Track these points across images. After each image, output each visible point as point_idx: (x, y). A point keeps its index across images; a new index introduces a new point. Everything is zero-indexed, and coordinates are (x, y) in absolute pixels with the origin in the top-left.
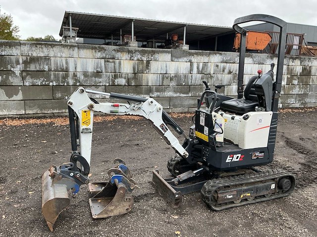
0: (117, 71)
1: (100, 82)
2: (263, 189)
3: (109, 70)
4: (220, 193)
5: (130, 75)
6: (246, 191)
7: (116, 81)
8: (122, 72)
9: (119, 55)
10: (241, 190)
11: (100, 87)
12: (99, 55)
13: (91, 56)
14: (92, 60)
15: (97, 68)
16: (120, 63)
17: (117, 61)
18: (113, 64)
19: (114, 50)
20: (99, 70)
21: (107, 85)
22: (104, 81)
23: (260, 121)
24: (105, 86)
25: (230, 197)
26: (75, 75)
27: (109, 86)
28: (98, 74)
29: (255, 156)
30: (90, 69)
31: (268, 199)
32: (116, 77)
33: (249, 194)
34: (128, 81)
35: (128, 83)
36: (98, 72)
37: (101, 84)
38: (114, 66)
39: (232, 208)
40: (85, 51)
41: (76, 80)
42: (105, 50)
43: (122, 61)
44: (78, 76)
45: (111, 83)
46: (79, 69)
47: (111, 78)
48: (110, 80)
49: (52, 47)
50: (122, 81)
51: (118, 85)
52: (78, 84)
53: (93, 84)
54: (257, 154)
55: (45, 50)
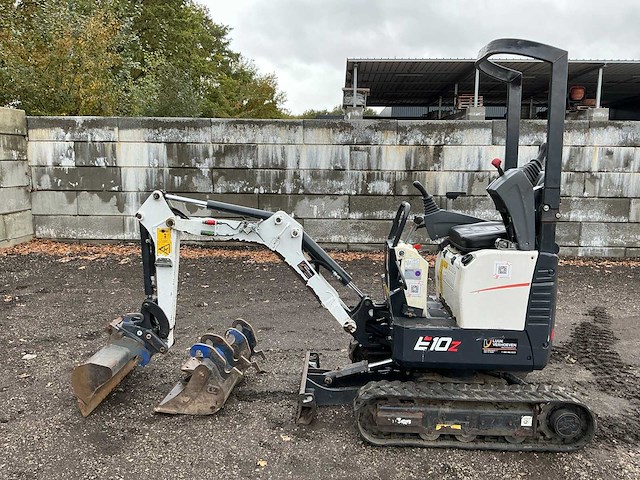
0: (374, 167)
1: (340, 189)
2: (497, 422)
3: (358, 165)
4: (384, 410)
5: (398, 174)
6: (449, 417)
7: (371, 185)
8: (383, 168)
9: (378, 136)
10: (437, 412)
11: (340, 198)
12: (340, 137)
13: (326, 141)
14: (327, 149)
15: (336, 162)
16: (379, 152)
17: (374, 149)
18: (366, 154)
19: (370, 127)
20: (339, 165)
21: (354, 193)
22: (347, 186)
23: (503, 270)
24: (350, 195)
25: (405, 422)
26: (296, 176)
27: (356, 195)
28: (337, 173)
29: (491, 347)
30: (324, 164)
31: (513, 447)
32: (370, 178)
33: (459, 427)
34: (395, 186)
35: (394, 190)
36: (337, 169)
37: (342, 192)
38: (368, 158)
39: (411, 446)
40: (316, 132)
41: (298, 184)
42: (352, 128)
43: (384, 149)
44: (301, 177)
45: (360, 190)
46: (303, 165)
47: (361, 180)
48: (360, 185)
49: (261, 127)
50: (383, 187)
51: (375, 194)
52: (301, 191)
53: (327, 191)
54: (498, 343)
55: (249, 132)
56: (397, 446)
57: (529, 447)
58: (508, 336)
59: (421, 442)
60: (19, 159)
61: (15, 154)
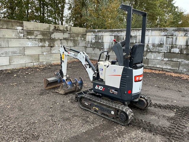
0: (174, 43)
1: (161, 50)
2: (106, 110)
3: (168, 43)
5: (183, 46)
6: (96, 106)
7: (172, 50)
8: (177, 44)
9: (176, 33)
10: (93, 104)
11: (161, 53)
12: (163, 33)
13: (158, 35)
14: (158, 37)
15: (161, 41)
16: (176, 39)
17: (174, 37)
18: (171, 39)
19: (174, 30)
20: (162, 43)
21: (166, 52)
22: (164, 49)
23: (115, 70)
24: (165, 52)
25: (87, 104)
26: (148, 46)
27: (167, 52)
29: (112, 91)
30: (157, 42)
32: (172, 47)
33: (98, 109)
34: (181, 50)
35: (181, 52)
36: (161, 44)
37: (162, 51)
38: (172, 41)
40: (155, 32)
41: (148, 48)
42: (167, 30)
43: (178, 38)
44: (149, 46)
45: (168, 51)
46: (150, 42)
47: (169, 48)
48: (168, 49)
49: (139, 31)
50: (177, 50)
51: (173, 53)
52: (149, 50)
53: (157, 51)
54: (113, 91)
55: (135, 32)
56: (85, 110)
57: (113, 120)
58: (116, 89)
59: (90, 110)
60: (84, 40)
61: (83, 39)
